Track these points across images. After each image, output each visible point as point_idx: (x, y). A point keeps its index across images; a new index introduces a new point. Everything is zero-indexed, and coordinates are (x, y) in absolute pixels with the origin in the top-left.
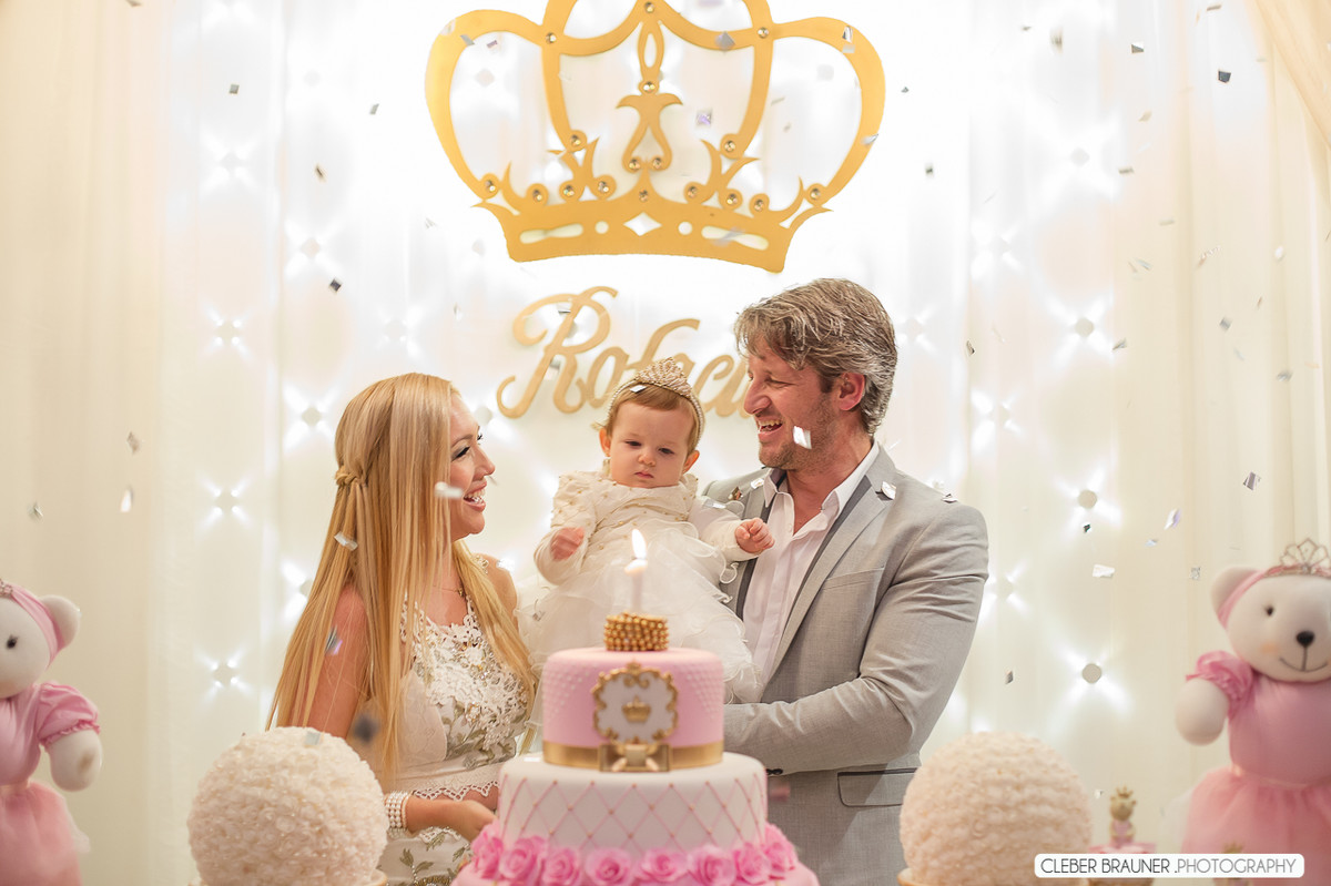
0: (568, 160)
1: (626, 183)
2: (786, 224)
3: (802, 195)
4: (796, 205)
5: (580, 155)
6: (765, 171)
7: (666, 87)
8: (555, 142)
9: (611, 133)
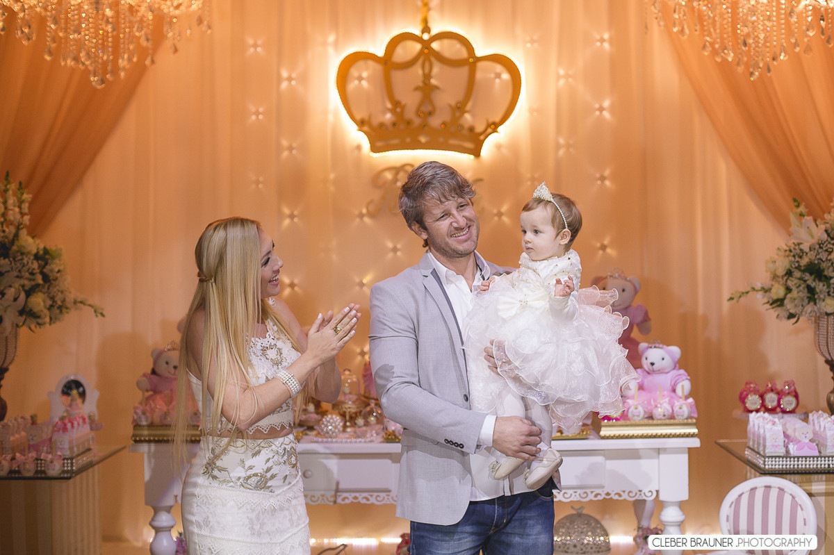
0: (393, 111)
1: (417, 121)
2: (482, 138)
3: (489, 126)
4: (486, 130)
5: (398, 110)
6: (473, 116)
7: (433, 81)
8: (389, 105)
9: (411, 100)
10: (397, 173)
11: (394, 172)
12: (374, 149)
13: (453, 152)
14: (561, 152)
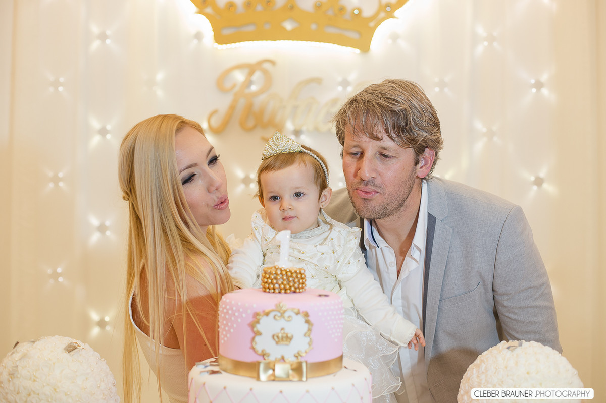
2: (372, 24)
3: (381, 8)
4: (377, 14)
10: (251, 73)
11: (246, 71)
12: (220, 39)
13: (331, 45)
14: (480, 49)
